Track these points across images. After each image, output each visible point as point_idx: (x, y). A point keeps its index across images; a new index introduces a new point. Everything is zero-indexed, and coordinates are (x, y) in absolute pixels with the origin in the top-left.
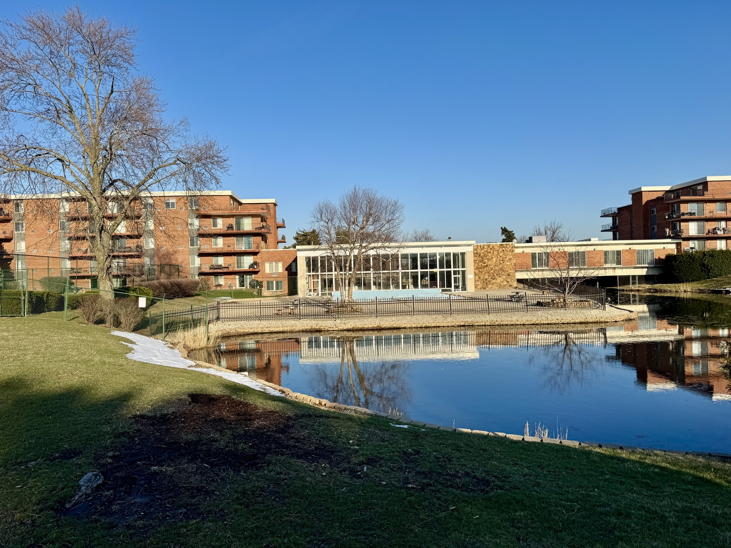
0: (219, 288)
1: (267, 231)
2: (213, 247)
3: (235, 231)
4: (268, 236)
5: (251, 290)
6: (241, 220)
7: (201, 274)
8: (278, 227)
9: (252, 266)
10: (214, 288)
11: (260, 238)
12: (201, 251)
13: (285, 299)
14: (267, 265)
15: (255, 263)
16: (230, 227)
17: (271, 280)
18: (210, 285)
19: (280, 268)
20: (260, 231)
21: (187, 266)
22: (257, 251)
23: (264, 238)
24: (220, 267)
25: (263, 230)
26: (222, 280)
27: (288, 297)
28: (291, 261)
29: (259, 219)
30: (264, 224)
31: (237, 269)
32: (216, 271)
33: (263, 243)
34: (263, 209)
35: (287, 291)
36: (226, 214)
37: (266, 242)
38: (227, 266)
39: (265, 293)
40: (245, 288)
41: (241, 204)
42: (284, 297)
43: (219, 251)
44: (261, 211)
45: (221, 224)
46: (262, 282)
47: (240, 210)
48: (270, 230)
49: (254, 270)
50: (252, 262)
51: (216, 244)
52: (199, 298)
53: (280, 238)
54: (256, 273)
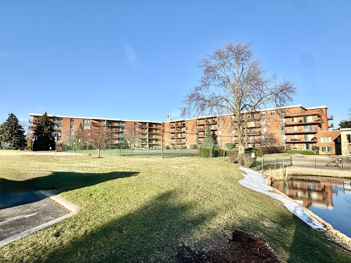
0: (295, 149)
1: (321, 122)
2: (292, 131)
3: (303, 123)
4: (322, 124)
5: (312, 151)
6: (307, 117)
7: (287, 143)
8: (328, 120)
9: (313, 139)
10: (293, 150)
11: (317, 126)
12: (286, 133)
13: (333, 156)
14: (322, 139)
15: (315, 138)
16: (301, 121)
17: (324, 146)
18: (291, 148)
19: (330, 140)
20: (317, 122)
21: (280, 139)
22: (316, 132)
23: (320, 125)
24: (296, 140)
25: (319, 122)
26: (297, 146)
27: (335, 156)
28: (337, 137)
29: (317, 116)
30: (320, 118)
31: (304, 141)
32: (294, 141)
33: (319, 128)
34: (319, 111)
35: (334, 153)
36: (299, 115)
37: (321, 127)
38: (299, 139)
39: (321, 153)
40: (309, 150)
41: (306, 110)
42: (332, 156)
43: (295, 132)
44: (318, 112)
45: (296, 120)
46: (319, 147)
47: (306, 113)
48: (323, 121)
49: (314, 141)
50: (313, 138)
51: (294, 130)
52: (285, 154)
53: (330, 125)
54: (316, 143)
